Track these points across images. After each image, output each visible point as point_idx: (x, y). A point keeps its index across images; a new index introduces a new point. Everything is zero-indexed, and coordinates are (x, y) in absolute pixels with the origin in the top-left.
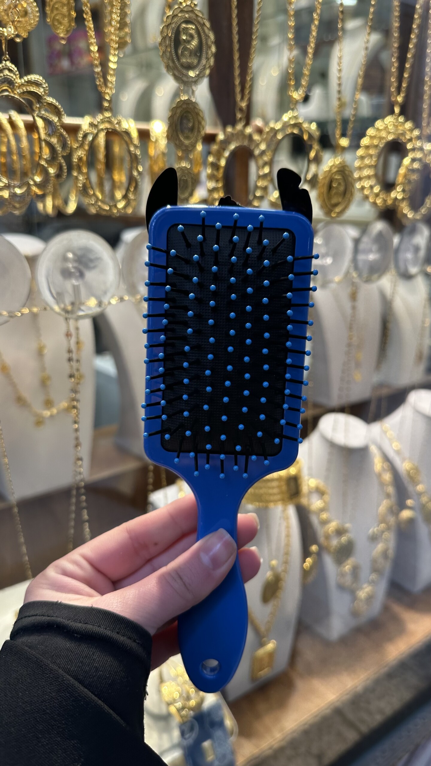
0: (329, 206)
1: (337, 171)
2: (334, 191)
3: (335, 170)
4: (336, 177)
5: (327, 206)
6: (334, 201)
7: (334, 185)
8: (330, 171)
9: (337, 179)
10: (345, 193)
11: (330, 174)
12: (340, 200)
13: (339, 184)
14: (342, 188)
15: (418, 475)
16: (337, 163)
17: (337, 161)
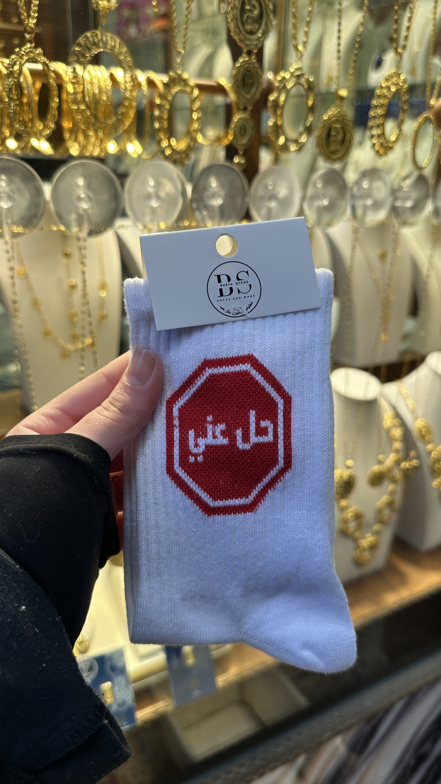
0: (327, 153)
2: (333, 139)
3: (334, 119)
4: (334, 126)
6: (333, 148)
7: (333, 133)
8: (328, 120)
9: (335, 128)
10: (343, 141)
11: (328, 123)
12: (339, 147)
13: (338, 132)
14: (340, 137)
15: (430, 434)
16: (336, 112)
17: (336, 110)
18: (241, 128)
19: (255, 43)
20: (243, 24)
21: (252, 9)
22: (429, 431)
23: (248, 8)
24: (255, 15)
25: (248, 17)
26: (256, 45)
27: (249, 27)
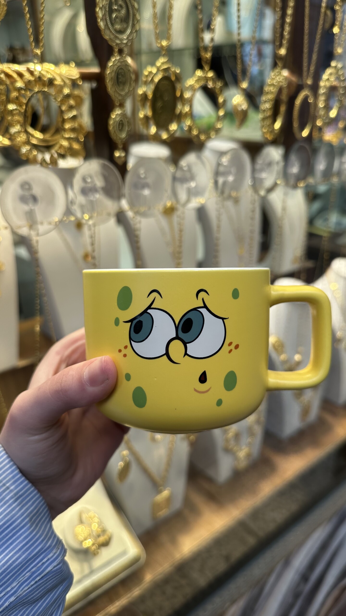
18: (119, 123)
20: (112, 24)
21: (120, 9)
23: (116, 8)
24: (122, 15)
25: (116, 17)
26: (126, 44)
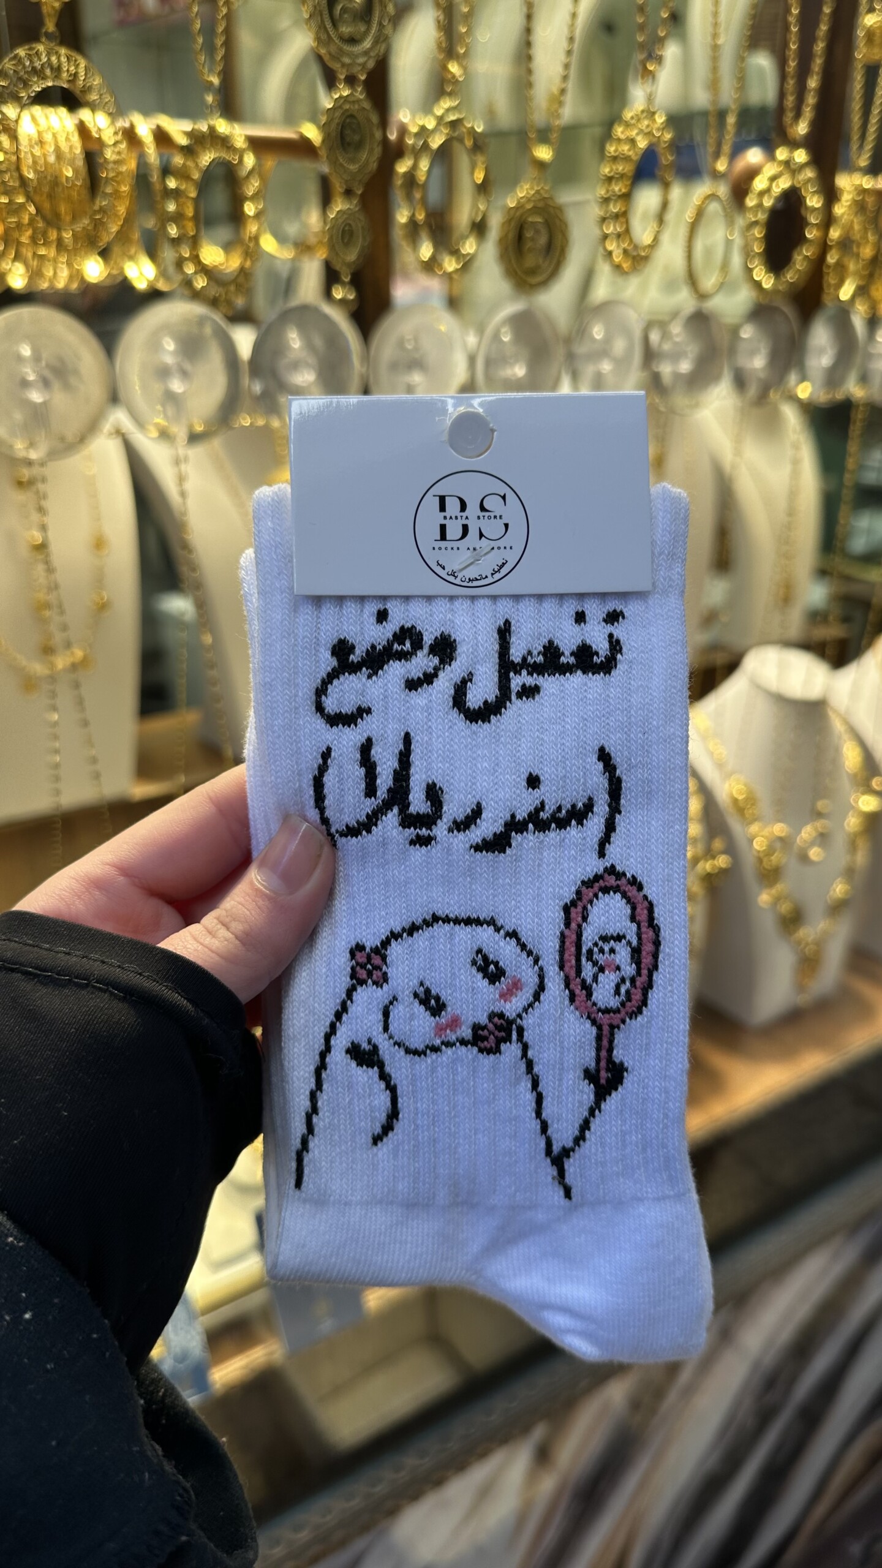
0: (519, 273)
1: (534, 207)
2: (529, 245)
3: (529, 206)
4: (530, 219)
5: (516, 273)
6: (530, 261)
7: (529, 234)
8: (516, 208)
9: (532, 222)
10: (549, 247)
11: (518, 214)
12: (541, 260)
13: (537, 232)
14: (543, 240)
15: (753, 804)
16: (532, 192)
17: (532, 188)
18: (344, 231)
19: (361, 60)
22: (751, 799)
26: (364, 65)
27: (346, 29)
